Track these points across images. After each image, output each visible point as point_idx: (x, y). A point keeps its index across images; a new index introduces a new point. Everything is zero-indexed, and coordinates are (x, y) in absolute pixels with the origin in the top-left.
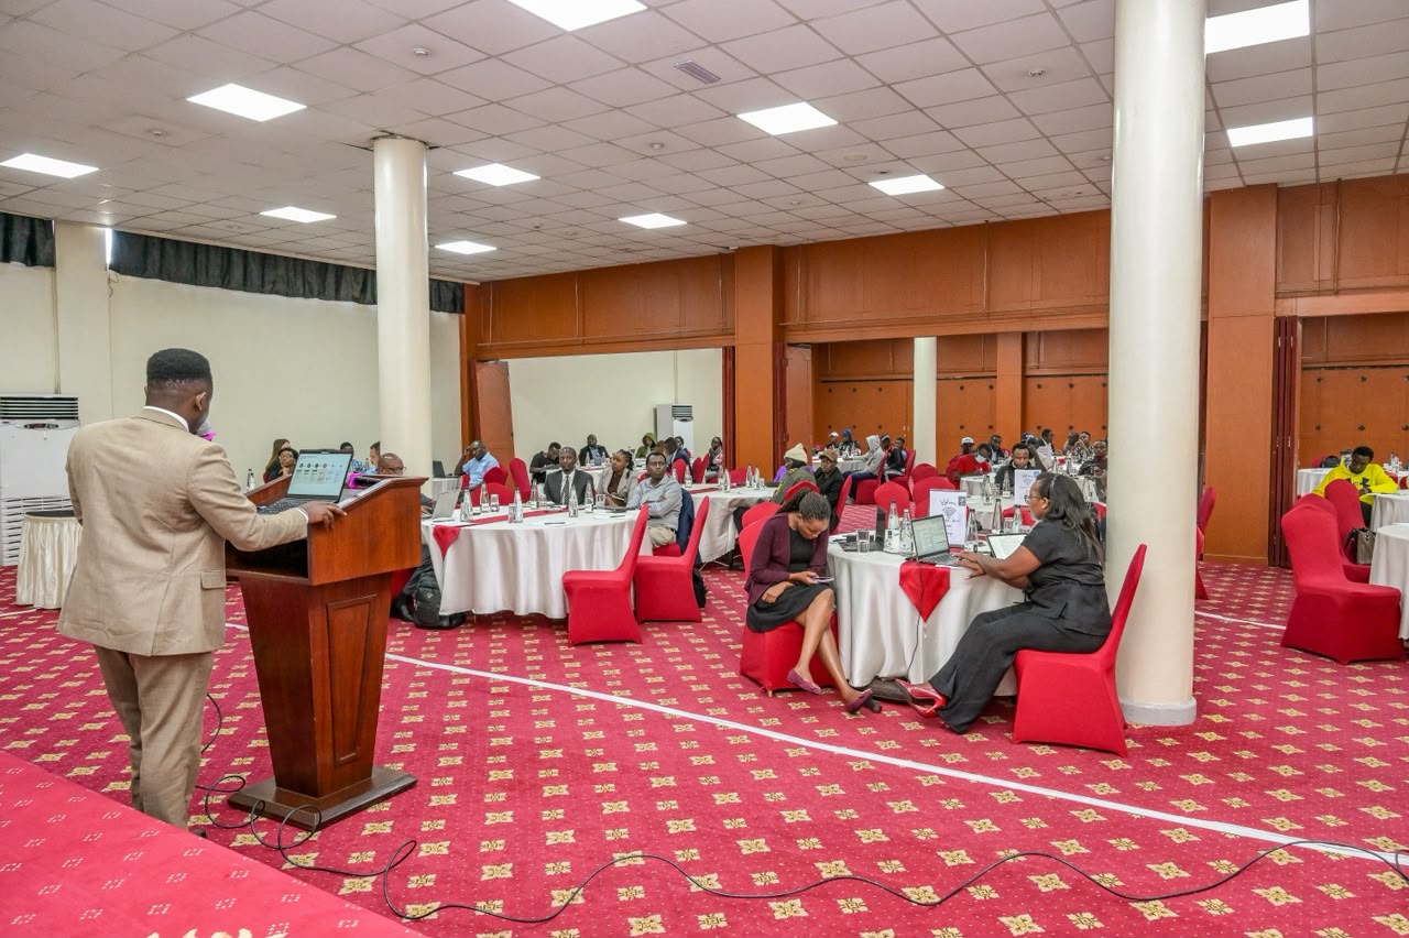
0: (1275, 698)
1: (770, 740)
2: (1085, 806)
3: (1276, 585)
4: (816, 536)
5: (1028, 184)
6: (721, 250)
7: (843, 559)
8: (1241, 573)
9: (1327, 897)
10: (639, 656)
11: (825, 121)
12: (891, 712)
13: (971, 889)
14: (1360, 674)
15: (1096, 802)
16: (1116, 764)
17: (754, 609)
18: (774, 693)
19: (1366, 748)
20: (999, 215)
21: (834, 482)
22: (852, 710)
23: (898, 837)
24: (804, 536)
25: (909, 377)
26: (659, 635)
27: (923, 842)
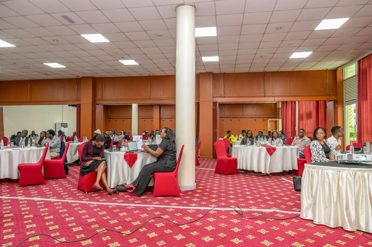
0: (213, 183)
1: (85, 204)
2: (170, 208)
3: (214, 162)
4: (100, 146)
5: (159, 66)
6: (77, 77)
7: (109, 153)
8: (207, 160)
9: (221, 218)
10: (44, 188)
11: (106, 41)
12: (121, 194)
13: (140, 229)
14: (230, 177)
15: (173, 207)
16: (178, 199)
17: (82, 169)
18: (88, 192)
19: (230, 190)
20: (153, 74)
21: (109, 140)
22: (110, 194)
23: (121, 221)
24: (97, 147)
25: (131, 117)
26: (52, 183)
27: (128, 221)
